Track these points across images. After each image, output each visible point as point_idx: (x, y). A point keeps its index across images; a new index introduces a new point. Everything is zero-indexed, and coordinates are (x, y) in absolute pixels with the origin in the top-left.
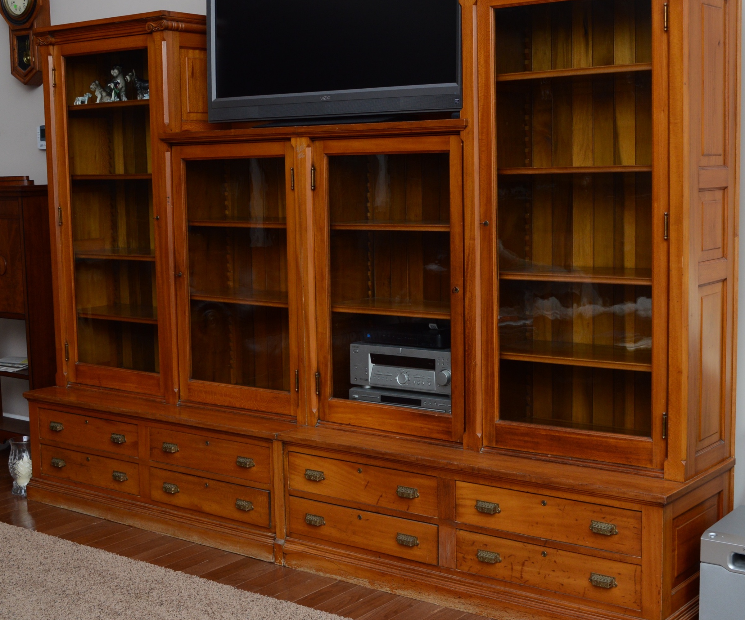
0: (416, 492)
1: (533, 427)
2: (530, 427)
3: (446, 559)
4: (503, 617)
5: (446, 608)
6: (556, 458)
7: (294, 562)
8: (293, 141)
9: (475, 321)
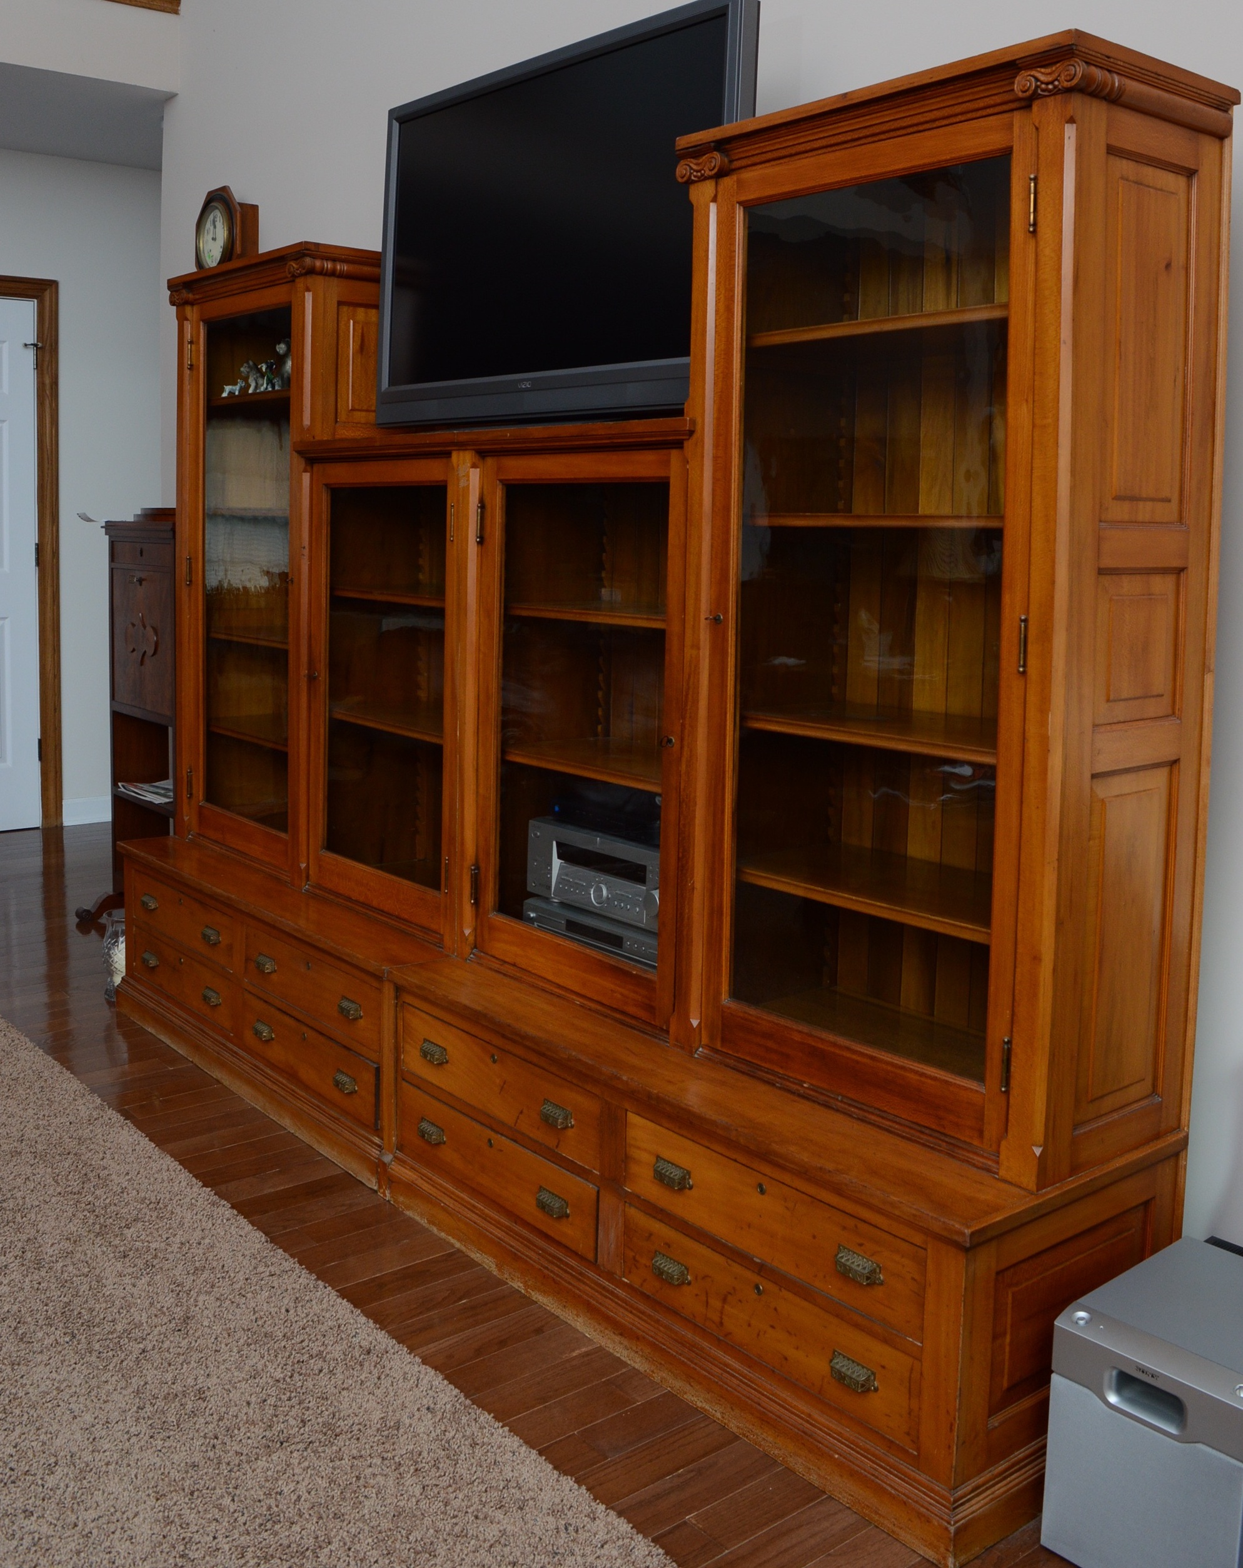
0: (569, 1117)
1: (782, 1023)
2: (776, 1021)
3: (609, 1254)
4: (686, 1393)
5: (601, 1346)
6: (816, 1092)
7: (401, 1199)
8: (454, 455)
9: (695, 804)
